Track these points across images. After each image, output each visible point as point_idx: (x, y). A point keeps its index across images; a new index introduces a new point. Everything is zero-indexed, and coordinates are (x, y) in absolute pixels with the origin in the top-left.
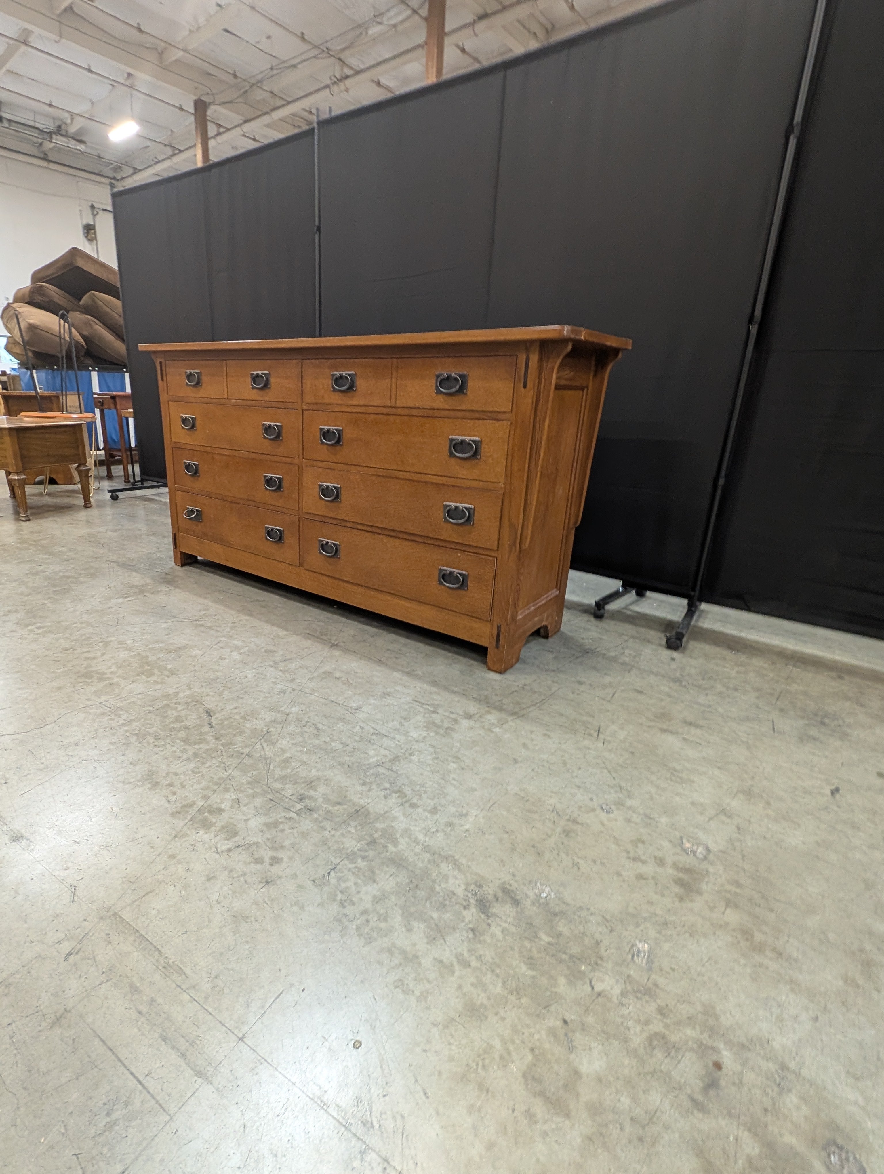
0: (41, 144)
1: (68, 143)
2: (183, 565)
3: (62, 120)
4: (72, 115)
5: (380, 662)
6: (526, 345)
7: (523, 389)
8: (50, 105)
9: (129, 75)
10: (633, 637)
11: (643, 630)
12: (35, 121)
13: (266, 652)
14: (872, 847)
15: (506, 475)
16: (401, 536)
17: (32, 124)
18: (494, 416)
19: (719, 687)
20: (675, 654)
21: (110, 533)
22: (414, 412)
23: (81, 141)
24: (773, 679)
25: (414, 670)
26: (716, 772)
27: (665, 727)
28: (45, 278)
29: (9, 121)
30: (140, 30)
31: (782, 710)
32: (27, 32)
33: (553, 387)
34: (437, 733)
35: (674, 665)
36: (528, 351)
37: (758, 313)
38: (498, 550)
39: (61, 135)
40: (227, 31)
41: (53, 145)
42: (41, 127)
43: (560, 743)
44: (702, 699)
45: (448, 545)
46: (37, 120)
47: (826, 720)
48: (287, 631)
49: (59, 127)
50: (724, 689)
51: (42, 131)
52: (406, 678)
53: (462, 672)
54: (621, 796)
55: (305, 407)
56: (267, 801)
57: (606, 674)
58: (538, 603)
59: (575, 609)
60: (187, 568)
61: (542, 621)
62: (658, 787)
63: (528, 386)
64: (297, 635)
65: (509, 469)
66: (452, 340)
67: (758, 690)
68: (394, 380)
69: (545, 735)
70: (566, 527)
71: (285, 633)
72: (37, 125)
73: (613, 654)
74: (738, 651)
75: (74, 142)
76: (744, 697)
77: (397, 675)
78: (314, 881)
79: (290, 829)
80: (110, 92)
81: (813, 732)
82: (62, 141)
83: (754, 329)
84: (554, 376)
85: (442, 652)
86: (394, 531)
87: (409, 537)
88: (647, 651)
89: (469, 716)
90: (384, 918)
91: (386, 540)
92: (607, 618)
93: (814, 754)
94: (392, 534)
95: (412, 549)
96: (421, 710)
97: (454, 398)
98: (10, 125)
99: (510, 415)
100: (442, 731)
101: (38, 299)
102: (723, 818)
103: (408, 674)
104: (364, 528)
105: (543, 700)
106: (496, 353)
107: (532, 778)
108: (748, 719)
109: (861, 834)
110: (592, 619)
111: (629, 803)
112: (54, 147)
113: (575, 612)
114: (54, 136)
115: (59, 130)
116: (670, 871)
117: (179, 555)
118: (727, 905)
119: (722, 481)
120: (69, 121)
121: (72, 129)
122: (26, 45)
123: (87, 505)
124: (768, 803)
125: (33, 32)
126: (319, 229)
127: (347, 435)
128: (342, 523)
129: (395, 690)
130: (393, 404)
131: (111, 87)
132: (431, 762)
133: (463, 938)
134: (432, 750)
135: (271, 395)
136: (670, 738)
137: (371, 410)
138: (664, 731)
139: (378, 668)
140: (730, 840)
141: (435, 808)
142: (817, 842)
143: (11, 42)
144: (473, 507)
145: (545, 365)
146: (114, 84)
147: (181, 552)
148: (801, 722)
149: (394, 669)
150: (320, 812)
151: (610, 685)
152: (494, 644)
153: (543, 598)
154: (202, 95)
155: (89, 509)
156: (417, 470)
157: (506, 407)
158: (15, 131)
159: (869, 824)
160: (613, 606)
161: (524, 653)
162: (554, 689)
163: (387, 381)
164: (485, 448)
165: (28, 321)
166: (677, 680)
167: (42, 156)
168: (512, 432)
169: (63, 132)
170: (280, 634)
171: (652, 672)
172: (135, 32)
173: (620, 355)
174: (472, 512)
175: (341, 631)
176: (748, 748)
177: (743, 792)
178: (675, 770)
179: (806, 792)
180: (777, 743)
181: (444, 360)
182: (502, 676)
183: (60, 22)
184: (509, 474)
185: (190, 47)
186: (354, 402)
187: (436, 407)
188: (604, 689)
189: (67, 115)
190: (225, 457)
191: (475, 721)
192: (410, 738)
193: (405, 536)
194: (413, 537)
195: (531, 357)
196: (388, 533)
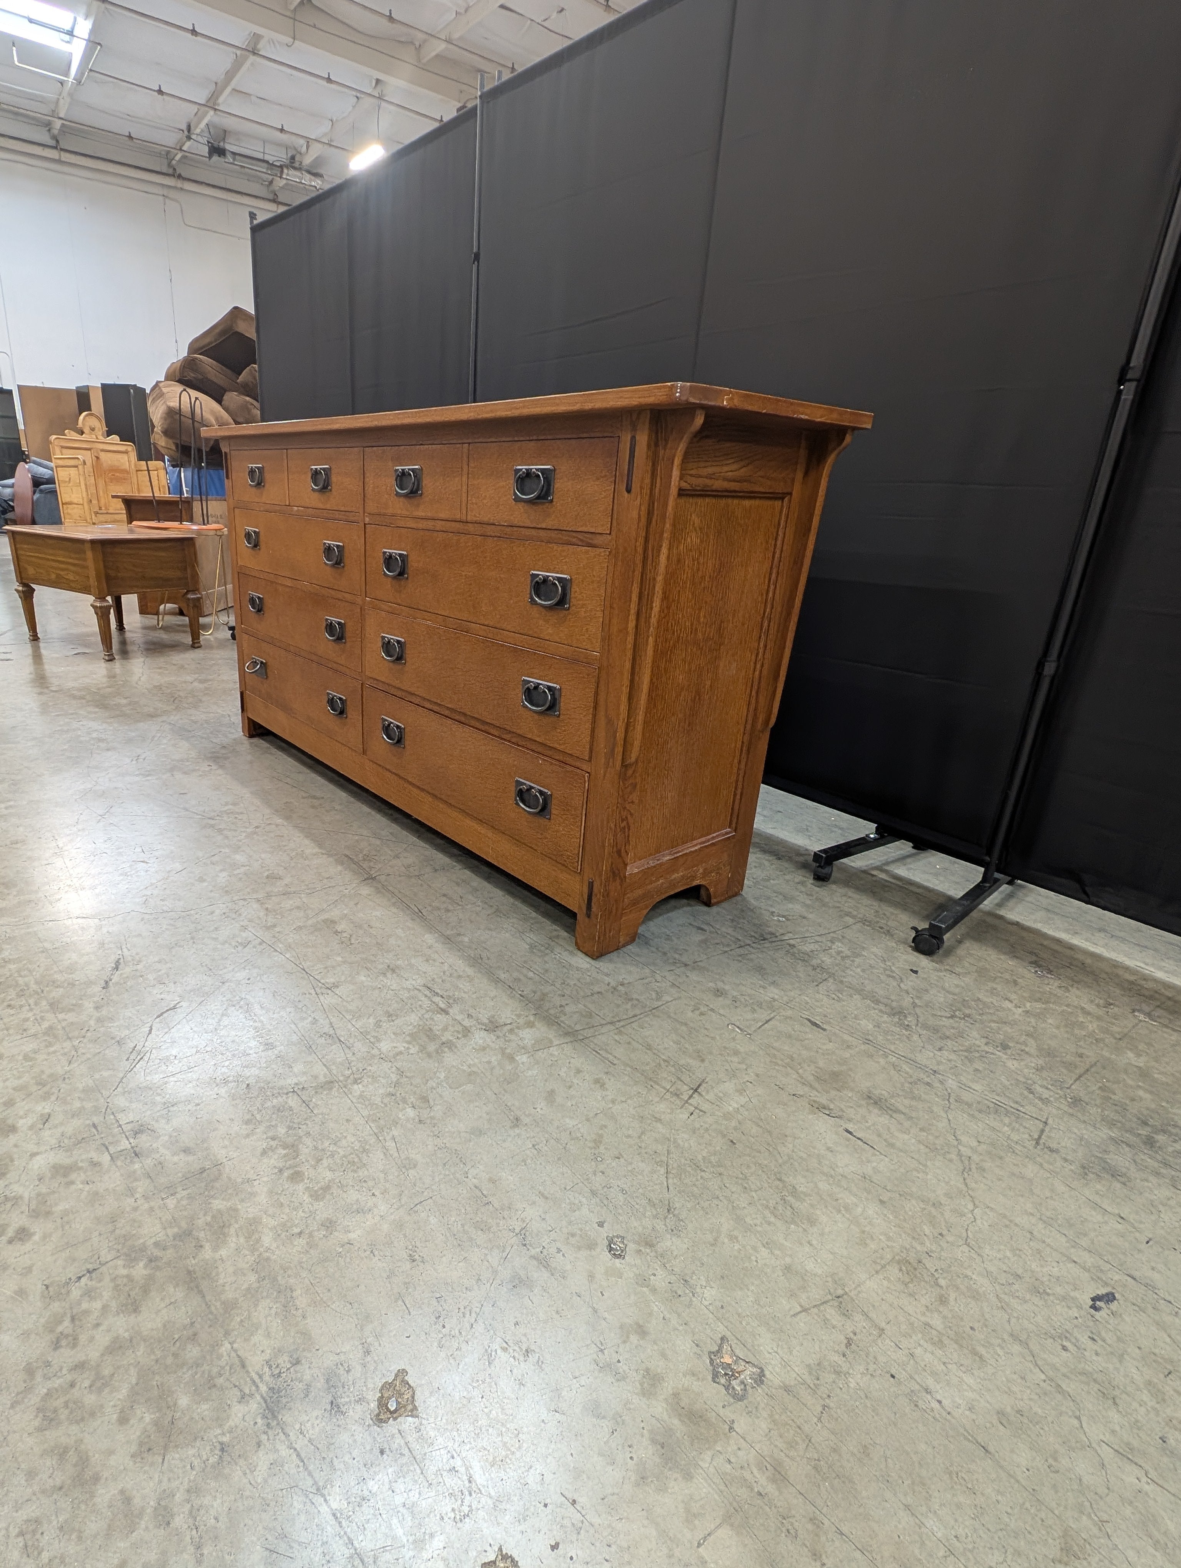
0: (271, 182)
1: (299, 177)
2: (251, 736)
3: (295, 149)
4: (308, 141)
5: (419, 915)
7: (626, 494)
8: (282, 130)
9: (378, 81)
10: (864, 921)
11: (889, 910)
12: (264, 153)
13: (267, 877)
14: (1127, 1454)
15: (603, 638)
16: (473, 723)
17: (260, 156)
18: (588, 540)
19: (974, 1037)
20: (924, 961)
21: (196, 684)
22: (489, 530)
23: (316, 175)
24: (1091, 1034)
25: (459, 935)
26: (872, 1210)
27: (823, 1100)
28: (202, 348)
29: (234, 154)
30: (391, 18)
31: (1076, 1101)
32: (257, 37)
33: (674, 491)
34: (423, 1049)
35: (911, 982)
36: (633, 426)
37: (1138, 360)
38: (590, 761)
39: (295, 168)
40: (502, 7)
41: (284, 182)
42: (270, 159)
43: (613, 1102)
44: (926, 1057)
45: (527, 744)
46: (266, 151)
47: (1161, 1138)
48: (320, 848)
49: (293, 158)
50: (981, 1042)
51: (272, 164)
52: (439, 946)
53: (532, 947)
54: (660, 1226)
55: (367, 520)
56: (89, 1125)
57: (773, 983)
58: (682, 850)
59: (790, 859)
60: (255, 740)
61: (694, 878)
62: (739, 1220)
63: (633, 490)
64: (330, 856)
65: (607, 628)
66: (526, 411)
67: (1050, 1053)
68: (464, 479)
69: (597, 1081)
70: (749, 727)
71: (317, 850)
72: (267, 158)
73: (807, 948)
74: (1050, 972)
75: (308, 176)
76: (1012, 1065)
77: (430, 938)
78: (47, 1287)
79: (82, 1183)
80: (354, 107)
81: (1121, 1159)
82: (295, 176)
83: (1128, 391)
84: (676, 473)
85: (525, 909)
86: (465, 715)
87: (484, 727)
88: (874, 949)
89: (492, 1027)
90: (101, 1384)
91: (455, 727)
92: (834, 883)
93: (1096, 1206)
94: (463, 719)
95: (485, 745)
96: (426, 1003)
97: (535, 507)
98: (234, 160)
99: (609, 537)
100: (432, 1047)
101: (191, 375)
102: (831, 1312)
103: (448, 940)
104: (430, 707)
105: (635, 1016)
106: (592, 434)
107: (524, 1161)
108: (997, 1109)
109: (1113, 1414)
110: (810, 881)
111: (668, 1243)
112: (286, 184)
113: (786, 865)
114: (285, 171)
115: (293, 163)
116: (659, 1408)
117: (246, 721)
118: (727, 1519)
119: (1050, 669)
120: (304, 149)
121: (307, 161)
122: (254, 53)
123: (195, 644)
124: (943, 1300)
125: (263, 37)
126: (477, 257)
127: (414, 563)
128: (405, 697)
129: (411, 966)
130: (464, 518)
131: (356, 99)
132: (378, 1100)
133: (196, 1462)
134: (394, 1078)
135: (334, 500)
136: (822, 1125)
137: (439, 525)
138: (821, 1108)
139: (410, 924)
140: (816, 1369)
141: (327, 1188)
142: (1001, 1413)
143: (239, 52)
144: (558, 687)
145: (662, 452)
146: (359, 95)
147: (248, 718)
148: (1104, 1133)
149: (430, 928)
150: (149, 1161)
151: (771, 1005)
152: (585, 909)
153: (695, 842)
154: (467, 101)
155: (196, 650)
156: (491, 624)
157: (604, 524)
158: (242, 166)
159: (1145, 1396)
160: (857, 862)
161: (656, 927)
162: (667, 998)
163: (457, 479)
164: (575, 592)
165: (168, 404)
166: (898, 1012)
167: (271, 197)
168: (611, 568)
169: (297, 165)
170: (308, 851)
171: (859, 992)
172: (385, 22)
173: (848, 439)
174: (557, 693)
175: (397, 857)
176: (965, 1171)
177: (902, 1263)
178: (794, 1192)
179: (1037, 1290)
180: (1030, 1170)
181: (525, 444)
182: (593, 962)
183: (295, 20)
184: (607, 639)
185: (456, 36)
186: (421, 514)
187: (516, 523)
188: (754, 1011)
189: (302, 142)
190: (287, 590)
191: (498, 1037)
192: (375, 1052)
193: (478, 725)
194: (486, 728)
195: (637, 438)
196: (457, 717)
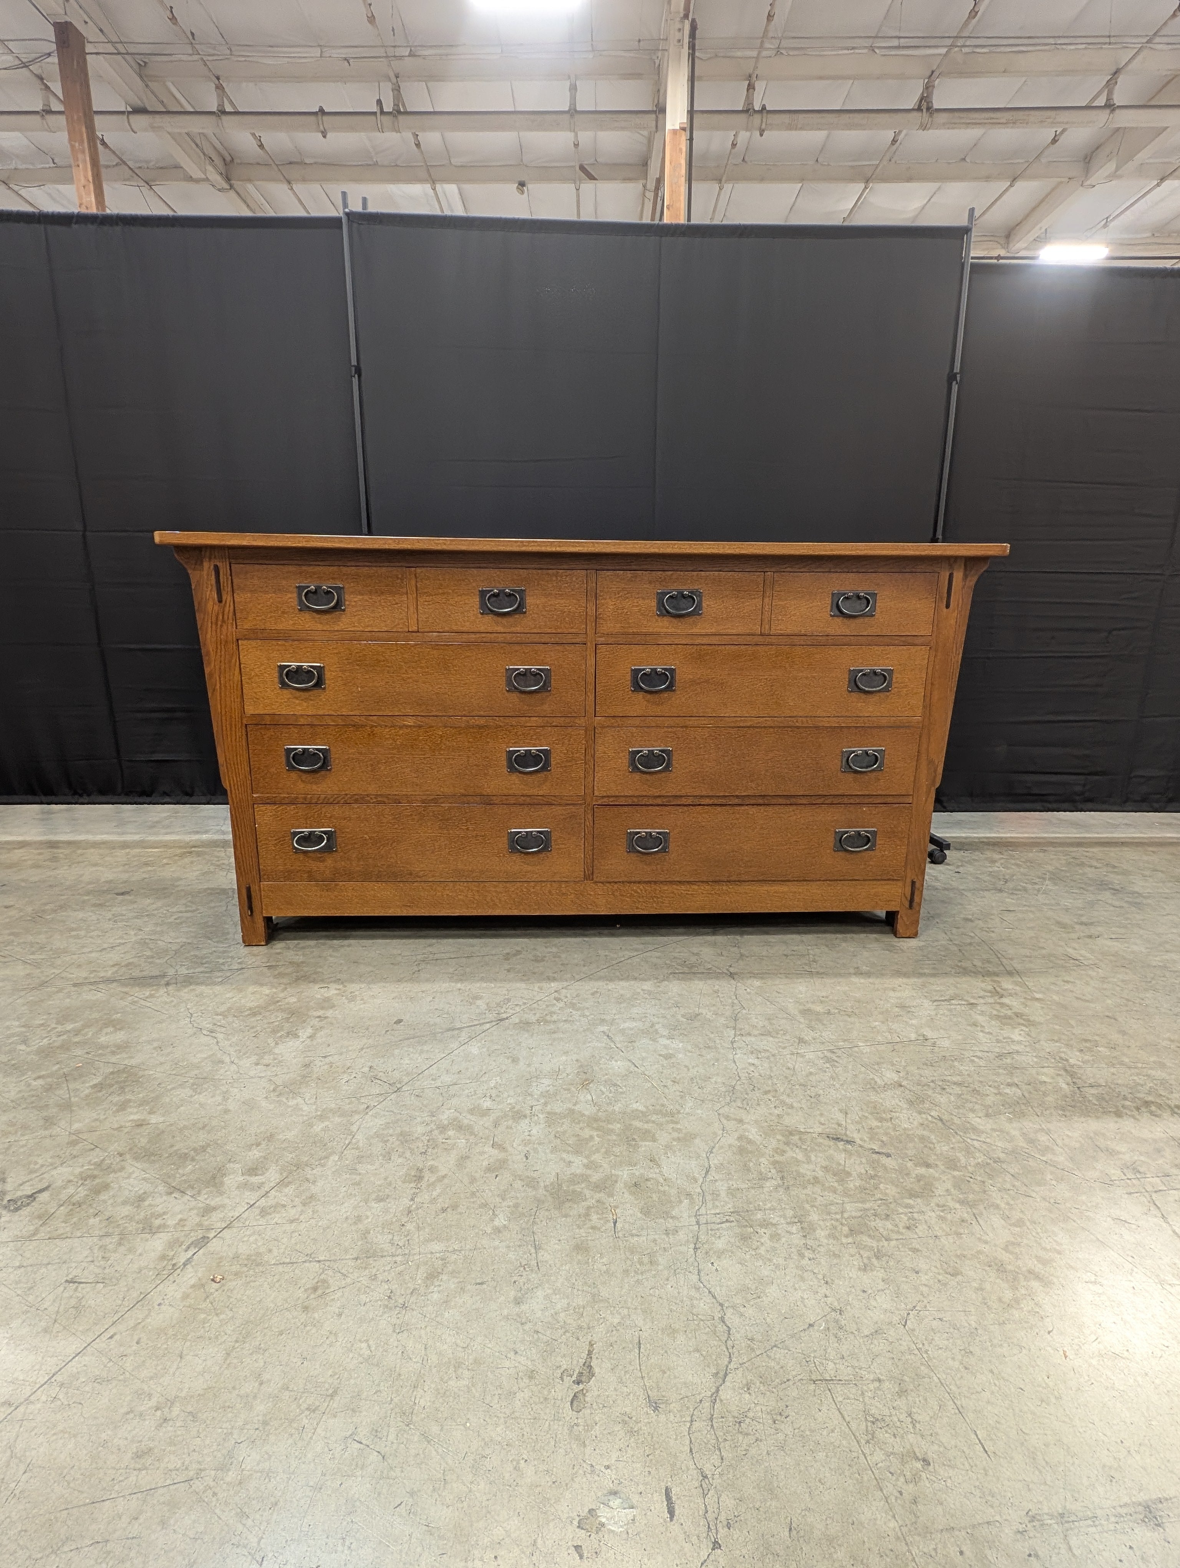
6: (951, 561)
7: (945, 610)
15: (924, 707)
16: (774, 801)
18: (908, 641)
22: (796, 640)
36: (951, 566)
38: (912, 794)
45: (846, 800)
55: (601, 640)
63: (951, 606)
65: (928, 700)
68: (766, 600)
87: (790, 800)
91: (751, 810)
94: (759, 801)
95: (793, 814)
97: (855, 621)
99: (930, 639)
106: (914, 570)
117: (255, 924)
126: (358, 371)
127: (687, 675)
128: (671, 801)
130: (766, 632)
137: (727, 640)
144: (885, 749)
147: (260, 918)
152: (907, 904)
156: (801, 713)
157: (925, 630)
163: (755, 600)
164: (899, 678)
168: (932, 658)
174: (884, 754)
181: (844, 575)
182: (920, 939)
184: (928, 706)
186: (699, 630)
187: (831, 633)
190: (406, 731)
193: (781, 801)
194: (793, 800)
195: (955, 574)
196: (752, 802)
